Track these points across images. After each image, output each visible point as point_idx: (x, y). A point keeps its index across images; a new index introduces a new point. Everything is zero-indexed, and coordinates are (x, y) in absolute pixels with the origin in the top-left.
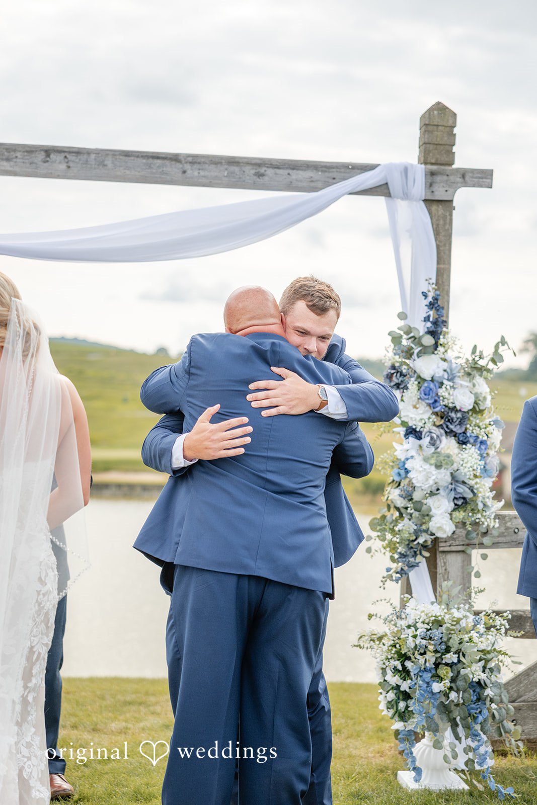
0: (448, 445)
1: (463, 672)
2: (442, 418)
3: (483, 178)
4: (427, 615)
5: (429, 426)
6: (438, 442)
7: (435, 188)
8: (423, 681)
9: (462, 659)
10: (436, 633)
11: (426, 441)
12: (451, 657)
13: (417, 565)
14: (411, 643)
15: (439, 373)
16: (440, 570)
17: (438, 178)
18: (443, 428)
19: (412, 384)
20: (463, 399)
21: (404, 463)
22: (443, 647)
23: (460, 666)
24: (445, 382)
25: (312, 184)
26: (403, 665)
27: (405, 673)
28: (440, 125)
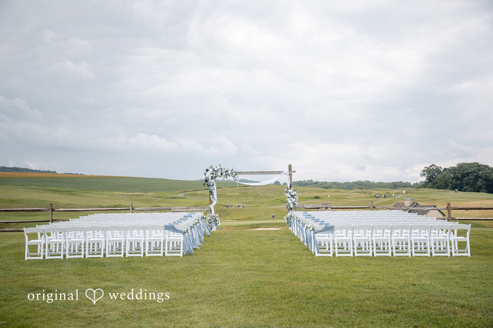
0: (292, 199)
3: (295, 172)
11: (290, 198)
15: (291, 191)
17: (290, 172)
19: (288, 193)
20: (293, 194)
25: (278, 174)
27: (288, 220)
28: (290, 167)
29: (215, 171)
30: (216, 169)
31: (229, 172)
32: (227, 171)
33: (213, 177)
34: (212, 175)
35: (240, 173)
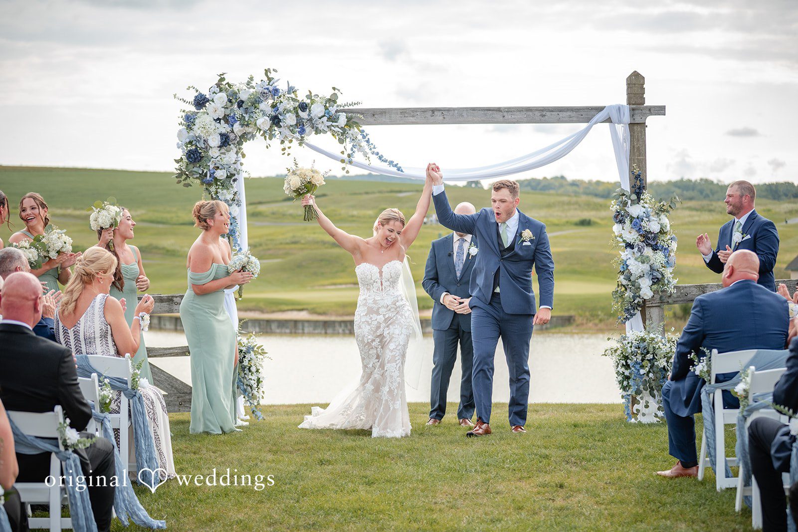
0: (648, 251)
1: (656, 363)
2: (644, 237)
3: (660, 110)
4: (637, 336)
5: (637, 242)
6: (642, 250)
7: (635, 117)
8: (636, 369)
9: (655, 357)
10: (642, 345)
11: (636, 249)
12: (650, 356)
13: (635, 314)
14: (629, 350)
15: (641, 214)
16: (647, 316)
17: (636, 112)
18: (645, 243)
19: (627, 221)
20: (654, 227)
21: (626, 262)
22: (645, 351)
23: (655, 360)
24: (644, 218)
25: (571, 119)
26: (626, 362)
27: (627, 366)
28: (636, 84)
29: (240, 106)
30: (243, 96)
31: (317, 110)
32: (303, 107)
33: (232, 136)
34: (224, 128)
35: (376, 116)
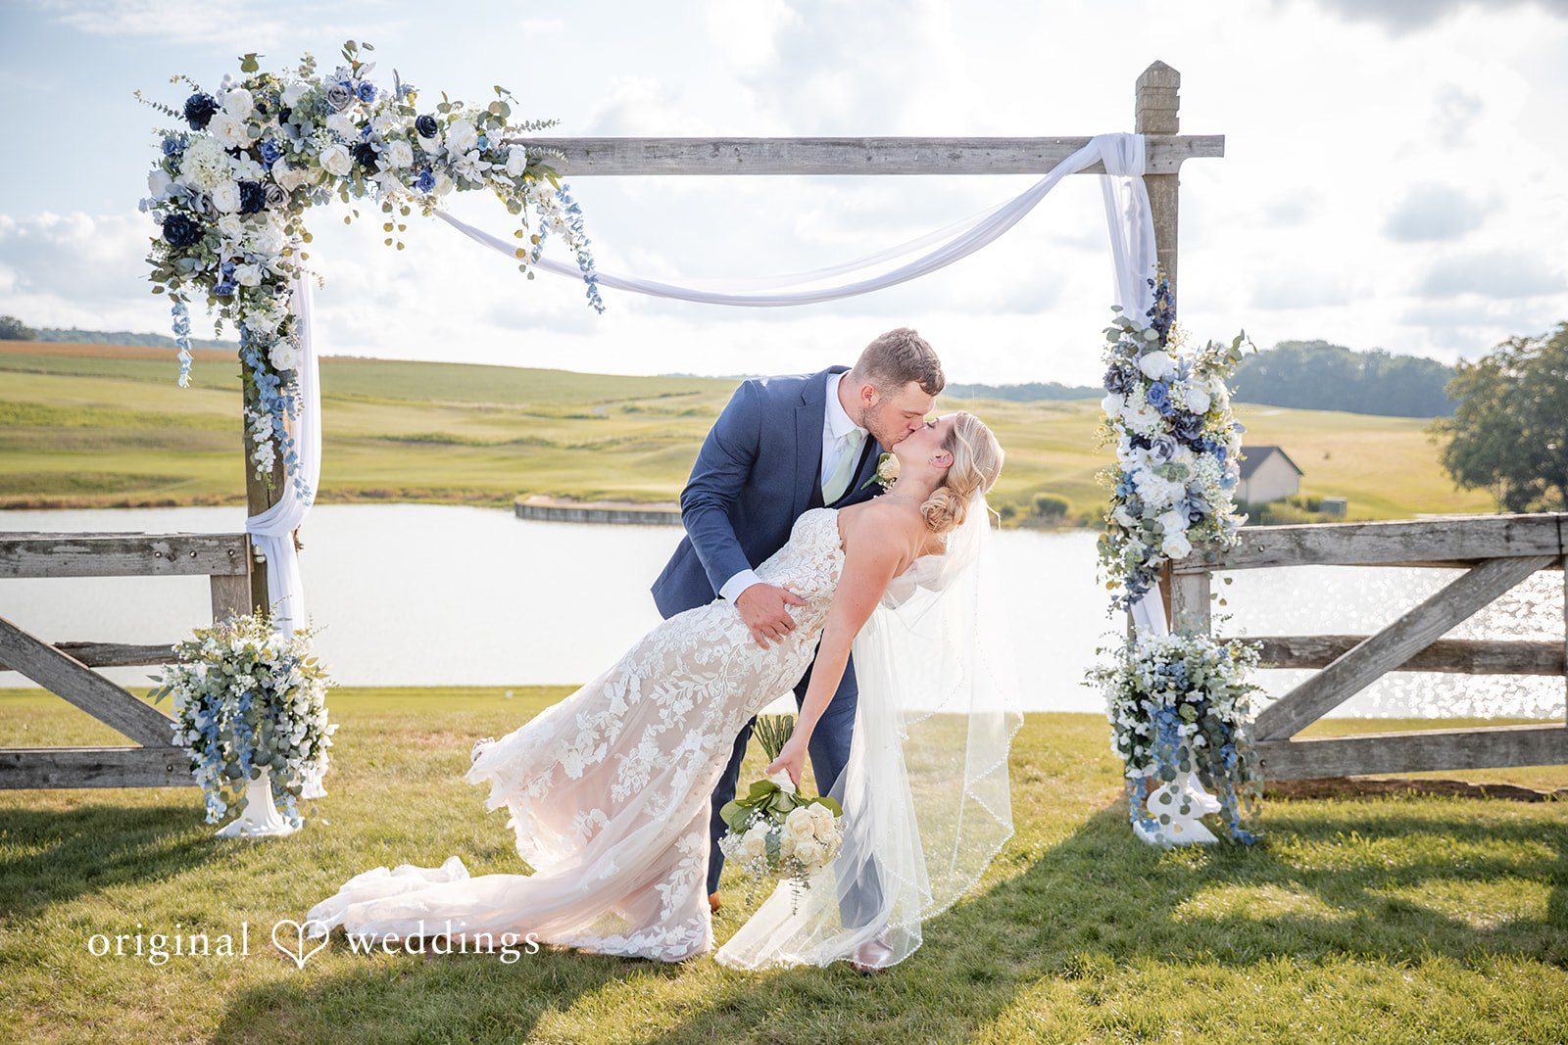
0: (1182, 455)
1: (1210, 712)
2: (1173, 423)
3: (1213, 146)
4: (1165, 647)
5: (1158, 434)
6: (1170, 451)
7: (1157, 161)
8: (1164, 723)
9: (1208, 696)
10: (1179, 668)
11: (1155, 450)
12: (1195, 696)
13: (1146, 591)
14: (1148, 680)
15: (1169, 373)
16: (1175, 595)
17: (1161, 149)
18: (1174, 435)
19: (1138, 387)
20: (1198, 404)
21: (1131, 478)
22: (1186, 683)
23: (1206, 704)
24: (1176, 382)
25: (1015, 164)
26: (1139, 705)
27: (1141, 715)
28: (1161, 87)
29: (283, 120)
30: (290, 100)
31: (461, 136)
32: (427, 127)
33: (271, 190)
34: (252, 172)
35: (591, 154)
